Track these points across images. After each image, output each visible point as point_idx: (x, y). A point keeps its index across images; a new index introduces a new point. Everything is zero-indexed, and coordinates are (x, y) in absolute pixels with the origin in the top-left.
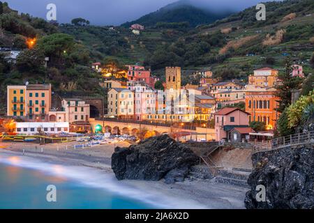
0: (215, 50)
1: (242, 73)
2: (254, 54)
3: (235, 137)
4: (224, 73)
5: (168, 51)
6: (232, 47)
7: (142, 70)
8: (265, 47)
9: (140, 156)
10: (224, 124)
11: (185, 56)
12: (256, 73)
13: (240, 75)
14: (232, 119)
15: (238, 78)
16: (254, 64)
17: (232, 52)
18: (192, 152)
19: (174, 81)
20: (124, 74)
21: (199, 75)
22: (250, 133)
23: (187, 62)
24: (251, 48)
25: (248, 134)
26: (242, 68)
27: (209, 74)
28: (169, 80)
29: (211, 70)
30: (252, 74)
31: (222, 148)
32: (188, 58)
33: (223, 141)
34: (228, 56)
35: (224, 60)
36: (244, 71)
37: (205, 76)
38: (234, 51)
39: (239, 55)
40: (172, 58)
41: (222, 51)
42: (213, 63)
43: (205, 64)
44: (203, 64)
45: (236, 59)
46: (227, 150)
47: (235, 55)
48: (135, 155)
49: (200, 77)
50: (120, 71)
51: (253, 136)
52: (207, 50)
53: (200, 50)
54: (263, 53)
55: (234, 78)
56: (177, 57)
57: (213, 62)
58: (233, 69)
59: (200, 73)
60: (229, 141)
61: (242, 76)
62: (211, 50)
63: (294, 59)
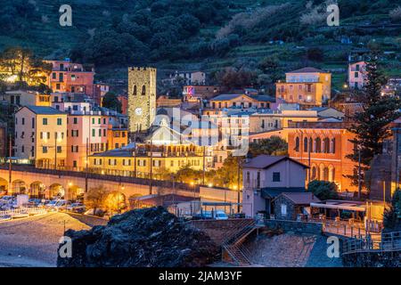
0: (209, 31)
1: (262, 76)
2: (284, 40)
3: (284, 210)
4: (229, 77)
5: (120, 32)
6: (240, 26)
7: (79, 70)
8: (304, 28)
9: (113, 246)
10: (262, 186)
11: (152, 40)
12: (289, 76)
13: (259, 81)
14: (276, 177)
15: (256, 86)
16: (284, 59)
17: (242, 36)
18: (208, 238)
19: (143, 94)
20: (44, 78)
21: (179, 80)
22: (312, 204)
23: (156, 53)
24: (277, 28)
25: (309, 205)
26: (263, 67)
27: (198, 76)
28: (135, 93)
29: (202, 70)
30: (283, 79)
31: (261, 230)
32: (157, 45)
33: (261, 217)
34: (234, 43)
35: (227, 50)
36: (265, 72)
37: (192, 80)
38: (244, 33)
39: (255, 41)
40: (127, 45)
41: (222, 33)
42: (206, 56)
43: (190, 57)
44: (187, 58)
45: (250, 49)
46: (272, 235)
47: (247, 42)
48: (104, 246)
49: (182, 84)
50: (35, 72)
51: (316, 208)
52: (193, 31)
53: (180, 30)
54: (300, 39)
55: (248, 86)
56: (138, 42)
57: (205, 53)
58: (247, 70)
59: (182, 75)
60: (272, 218)
61: (262, 83)
62: (202, 31)
63: (360, 50)
